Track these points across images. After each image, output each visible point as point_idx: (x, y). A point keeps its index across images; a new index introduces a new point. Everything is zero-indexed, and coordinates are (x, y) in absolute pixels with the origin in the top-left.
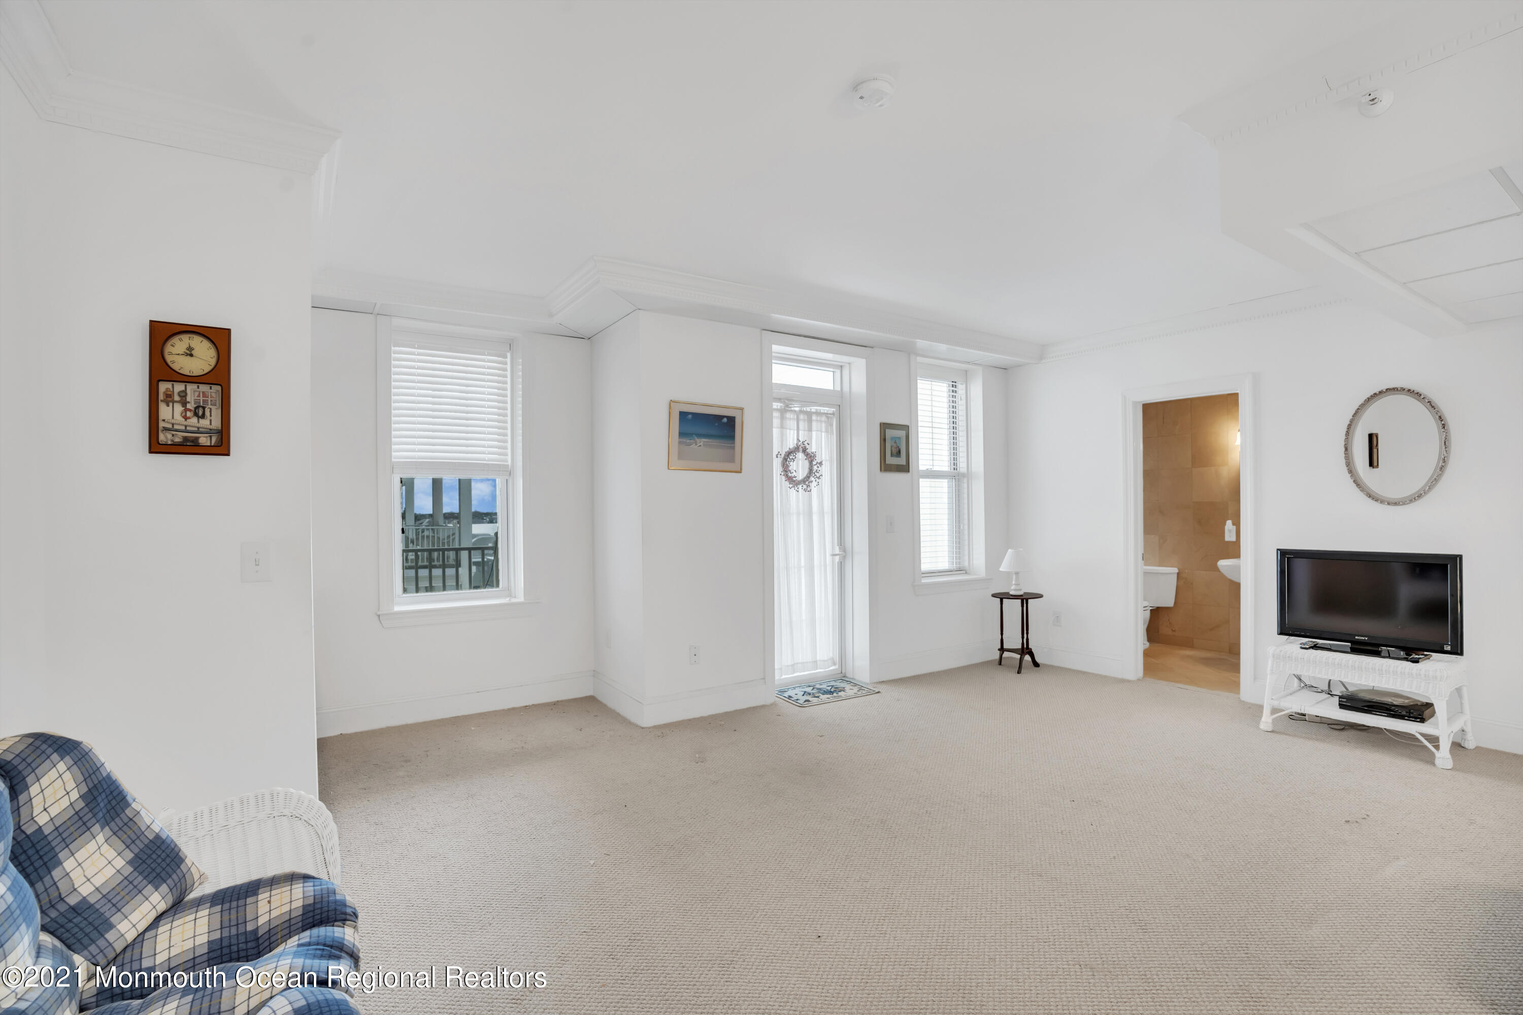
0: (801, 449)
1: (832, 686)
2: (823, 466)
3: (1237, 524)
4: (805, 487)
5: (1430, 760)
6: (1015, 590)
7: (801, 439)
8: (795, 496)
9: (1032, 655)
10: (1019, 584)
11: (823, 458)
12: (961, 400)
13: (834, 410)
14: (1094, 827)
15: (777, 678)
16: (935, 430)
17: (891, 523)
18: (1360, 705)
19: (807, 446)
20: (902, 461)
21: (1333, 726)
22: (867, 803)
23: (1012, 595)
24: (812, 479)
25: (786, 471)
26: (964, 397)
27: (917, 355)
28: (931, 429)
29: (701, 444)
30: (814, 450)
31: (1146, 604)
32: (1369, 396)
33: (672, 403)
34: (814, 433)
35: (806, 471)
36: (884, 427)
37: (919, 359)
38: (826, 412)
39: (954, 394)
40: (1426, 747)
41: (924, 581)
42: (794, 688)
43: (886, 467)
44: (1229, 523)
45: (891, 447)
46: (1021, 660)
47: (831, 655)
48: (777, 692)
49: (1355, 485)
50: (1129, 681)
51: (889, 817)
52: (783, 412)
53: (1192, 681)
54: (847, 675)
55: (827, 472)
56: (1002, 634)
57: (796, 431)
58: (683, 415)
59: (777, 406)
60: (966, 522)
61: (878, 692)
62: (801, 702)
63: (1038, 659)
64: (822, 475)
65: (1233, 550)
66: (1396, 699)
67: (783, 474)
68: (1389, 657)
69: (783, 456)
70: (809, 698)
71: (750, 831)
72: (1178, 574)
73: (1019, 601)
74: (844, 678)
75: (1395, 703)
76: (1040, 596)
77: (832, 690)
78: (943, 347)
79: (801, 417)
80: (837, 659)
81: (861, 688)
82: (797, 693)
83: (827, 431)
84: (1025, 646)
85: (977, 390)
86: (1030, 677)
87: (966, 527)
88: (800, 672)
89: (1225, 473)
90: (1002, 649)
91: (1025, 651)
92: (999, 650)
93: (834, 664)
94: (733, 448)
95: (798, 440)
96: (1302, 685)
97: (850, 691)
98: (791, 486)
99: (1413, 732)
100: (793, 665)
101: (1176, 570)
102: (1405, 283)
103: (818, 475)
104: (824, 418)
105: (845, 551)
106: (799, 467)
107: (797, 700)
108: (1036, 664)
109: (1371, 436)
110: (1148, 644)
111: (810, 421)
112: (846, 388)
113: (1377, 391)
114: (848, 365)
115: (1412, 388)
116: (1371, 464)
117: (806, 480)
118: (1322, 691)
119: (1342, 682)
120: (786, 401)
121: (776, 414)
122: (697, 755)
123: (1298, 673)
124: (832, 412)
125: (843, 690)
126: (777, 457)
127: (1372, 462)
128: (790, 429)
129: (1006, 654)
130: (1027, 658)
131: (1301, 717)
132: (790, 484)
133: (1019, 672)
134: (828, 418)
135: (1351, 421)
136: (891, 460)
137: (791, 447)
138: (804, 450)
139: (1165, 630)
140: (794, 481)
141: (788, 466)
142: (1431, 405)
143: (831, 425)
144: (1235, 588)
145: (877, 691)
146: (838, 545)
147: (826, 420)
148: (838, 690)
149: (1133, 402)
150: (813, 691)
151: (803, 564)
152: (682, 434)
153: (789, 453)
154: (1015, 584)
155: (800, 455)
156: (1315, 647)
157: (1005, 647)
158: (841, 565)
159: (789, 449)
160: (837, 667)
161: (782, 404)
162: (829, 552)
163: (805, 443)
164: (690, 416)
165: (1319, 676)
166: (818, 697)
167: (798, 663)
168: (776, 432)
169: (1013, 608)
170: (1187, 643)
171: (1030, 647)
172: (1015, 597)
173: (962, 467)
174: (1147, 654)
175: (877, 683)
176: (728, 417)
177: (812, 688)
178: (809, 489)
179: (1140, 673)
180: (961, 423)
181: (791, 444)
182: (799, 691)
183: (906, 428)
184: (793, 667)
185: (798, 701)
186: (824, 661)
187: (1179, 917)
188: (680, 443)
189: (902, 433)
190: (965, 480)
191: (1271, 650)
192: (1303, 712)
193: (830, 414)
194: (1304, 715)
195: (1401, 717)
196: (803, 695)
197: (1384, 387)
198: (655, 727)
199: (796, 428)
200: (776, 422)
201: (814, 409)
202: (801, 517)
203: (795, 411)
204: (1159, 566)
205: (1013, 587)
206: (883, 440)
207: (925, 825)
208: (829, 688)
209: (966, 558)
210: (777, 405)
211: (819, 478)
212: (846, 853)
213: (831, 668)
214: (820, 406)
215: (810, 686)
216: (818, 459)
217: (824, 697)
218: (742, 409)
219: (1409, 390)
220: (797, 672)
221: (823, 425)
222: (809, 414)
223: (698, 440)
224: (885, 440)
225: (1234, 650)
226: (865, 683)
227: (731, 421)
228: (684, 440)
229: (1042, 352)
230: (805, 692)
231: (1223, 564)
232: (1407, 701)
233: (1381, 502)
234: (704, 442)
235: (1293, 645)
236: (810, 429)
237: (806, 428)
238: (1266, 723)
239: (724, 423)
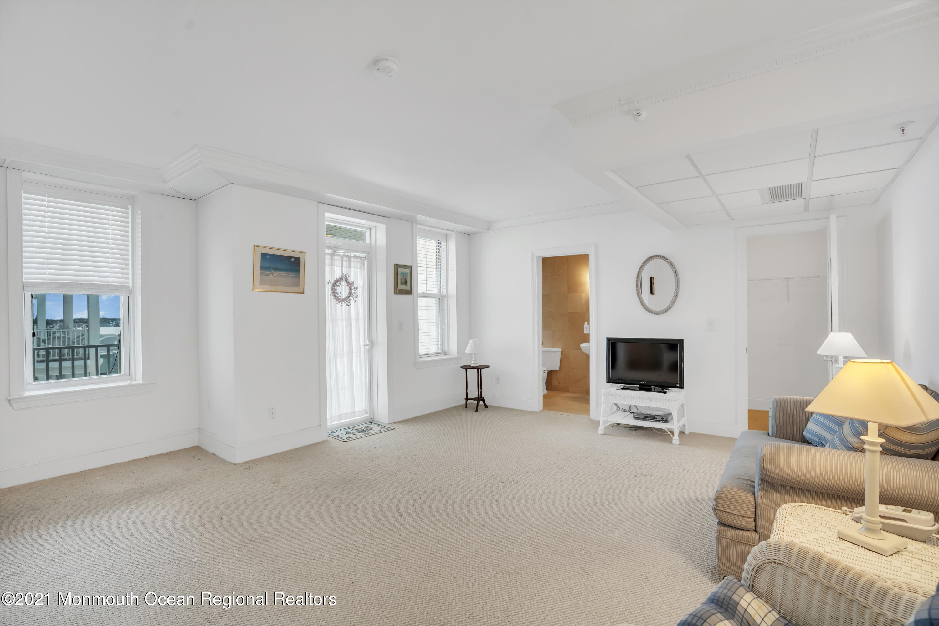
0: (344, 279)
1: (365, 427)
2: (358, 290)
3: (588, 324)
4: (346, 303)
5: (670, 442)
6: (473, 364)
7: (344, 273)
8: (340, 309)
9: (484, 401)
10: (476, 360)
11: (359, 285)
12: (443, 251)
13: (366, 255)
14: (513, 495)
15: (329, 424)
16: (428, 269)
17: (401, 325)
18: (642, 417)
19: (348, 278)
20: (407, 287)
21: (631, 429)
22: (384, 497)
23: (472, 367)
24: (351, 298)
25: (334, 293)
26: (445, 250)
27: (417, 223)
28: (425, 268)
29: (276, 275)
30: (352, 280)
31: (545, 369)
32: (646, 259)
33: (256, 247)
34: (353, 269)
35: (348, 293)
36: (397, 266)
37: (418, 226)
38: (360, 256)
39: (439, 248)
40: (669, 435)
41: (421, 360)
42: (340, 430)
43: (398, 291)
44: (586, 323)
45: (401, 279)
46: (478, 404)
47: (364, 408)
48: (329, 433)
49: (640, 304)
50: (535, 412)
51: (398, 504)
52: (332, 255)
53: (568, 410)
54: (374, 420)
55: (361, 294)
56: (467, 390)
57: (341, 268)
58: (263, 255)
60: (446, 324)
61: (394, 429)
62: (345, 438)
63: (487, 403)
64: (357, 296)
65: (586, 338)
66: (658, 412)
67: (332, 294)
68: (655, 391)
69: (332, 283)
70: (350, 435)
71: (309, 524)
72: (561, 352)
73: (476, 370)
74: (372, 421)
75: (657, 414)
76: (488, 367)
77: (365, 430)
78: (432, 221)
79: (345, 259)
80: (368, 410)
81: (383, 427)
82: (342, 433)
83: (361, 268)
84: (480, 396)
85: (452, 246)
86: (482, 414)
87: (446, 327)
88: (344, 420)
89: (584, 296)
90: (467, 399)
91: (480, 399)
92: (465, 399)
93: (366, 413)
94: (299, 278)
95: (342, 273)
96: (618, 408)
97: (376, 429)
98: (337, 302)
99: (664, 428)
100: (339, 416)
101: (560, 350)
102: (658, 204)
103: (355, 295)
104: (359, 260)
105: (372, 342)
106: (343, 290)
107: (342, 437)
108: (486, 406)
109: (651, 278)
110: (546, 392)
111: (350, 261)
112: (373, 242)
113: (650, 256)
114: (374, 228)
115: (664, 256)
116: (651, 293)
117: (347, 299)
118: (627, 411)
119: (635, 406)
120: (335, 249)
121: (327, 257)
122: (274, 479)
123: (615, 402)
124: (364, 257)
125: (372, 429)
126: (328, 284)
127: (652, 292)
128: (337, 266)
129: (469, 401)
130: (481, 403)
131: (617, 426)
132: (337, 301)
133: (477, 411)
134: (361, 260)
135: (639, 271)
136: (400, 287)
137: (338, 277)
138: (346, 280)
139: (555, 383)
140: (340, 299)
141: (335, 290)
142: (672, 265)
143: (364, 264)
144: (587, 357)
145: (393, 428)
146: (368, 339)
147: (361, 261)
148: (368, 429)
149: (537, 257)
150: (352, 431)
151: (345, 351)
152: (262, 268)
153: (336, 282)
154: (474, 360)
155: (344, 283)
156: (623, 388)
157: (469, 397)
158: (370, 352)
159: (336, 279)
160: (368, 415)
161: (331, 251)
162: (362, 343)
163: (347, 275)
164: (269, 256)
165: (625, 403)
166: (356, 435)
167: (342, 414)
168: (327, 268)
169: (473, 374)
170: (566, 390)
171: (483, 396)
172: (474, 368)
173: (444, 291)
174: (545, 397)
175: (393, 423)
176: (295, 258)
177: (352, 429)
178: (349, 304)
179: (541, 408)
180: (443, 266)
181: (338, 276)
182: (343, 432)
183: (410, 267)
184: (340, 417)
185: (343, 438)
186: (360, 411)
187: (554, 538)
188: (261, 273)
189: (408, 271)
190: (446, 299)
191: (603, 391)
192: (617, 422)
193: (363, 257)
194: (619, 424)
195: (659, 421)
196: (346, 434)
197: (652, 255)
198: (244, 463)
199: (341, 266)
200: (328, 261)
201: (352, 254)
202: (344, 322)
203: (340, 255)
204: (552, 347)
205: (473, 362)
206: (396, 274)
207: (419, 506)
208: (363, 429)
209: (446, 345)
210: (328, 251)
211: (356, 297)
212: (371, 529)
213: (364, 416)
214: (356, 252)
215: (350, 428)
216: (355, 286)
217: (359, 434)
218: (305, 253)
219: (663, 257)
220: (342, 420)
221: (359, 264)
222: (350, 258)
223: (274, 272)
224: (397, 274)
225: (587, 392)
226: (386, 424)
227: (297, 260)
228: (264, 272)
229: (489, 225)
230: (347, 432)
231: (583, 345)
232: (662, 413)
233: (652, 313)
234: (278, 273)
235: (615, 388)
236: (350, 267)
237: (348, 266)
238: (601, 430)
239: (292, 262)
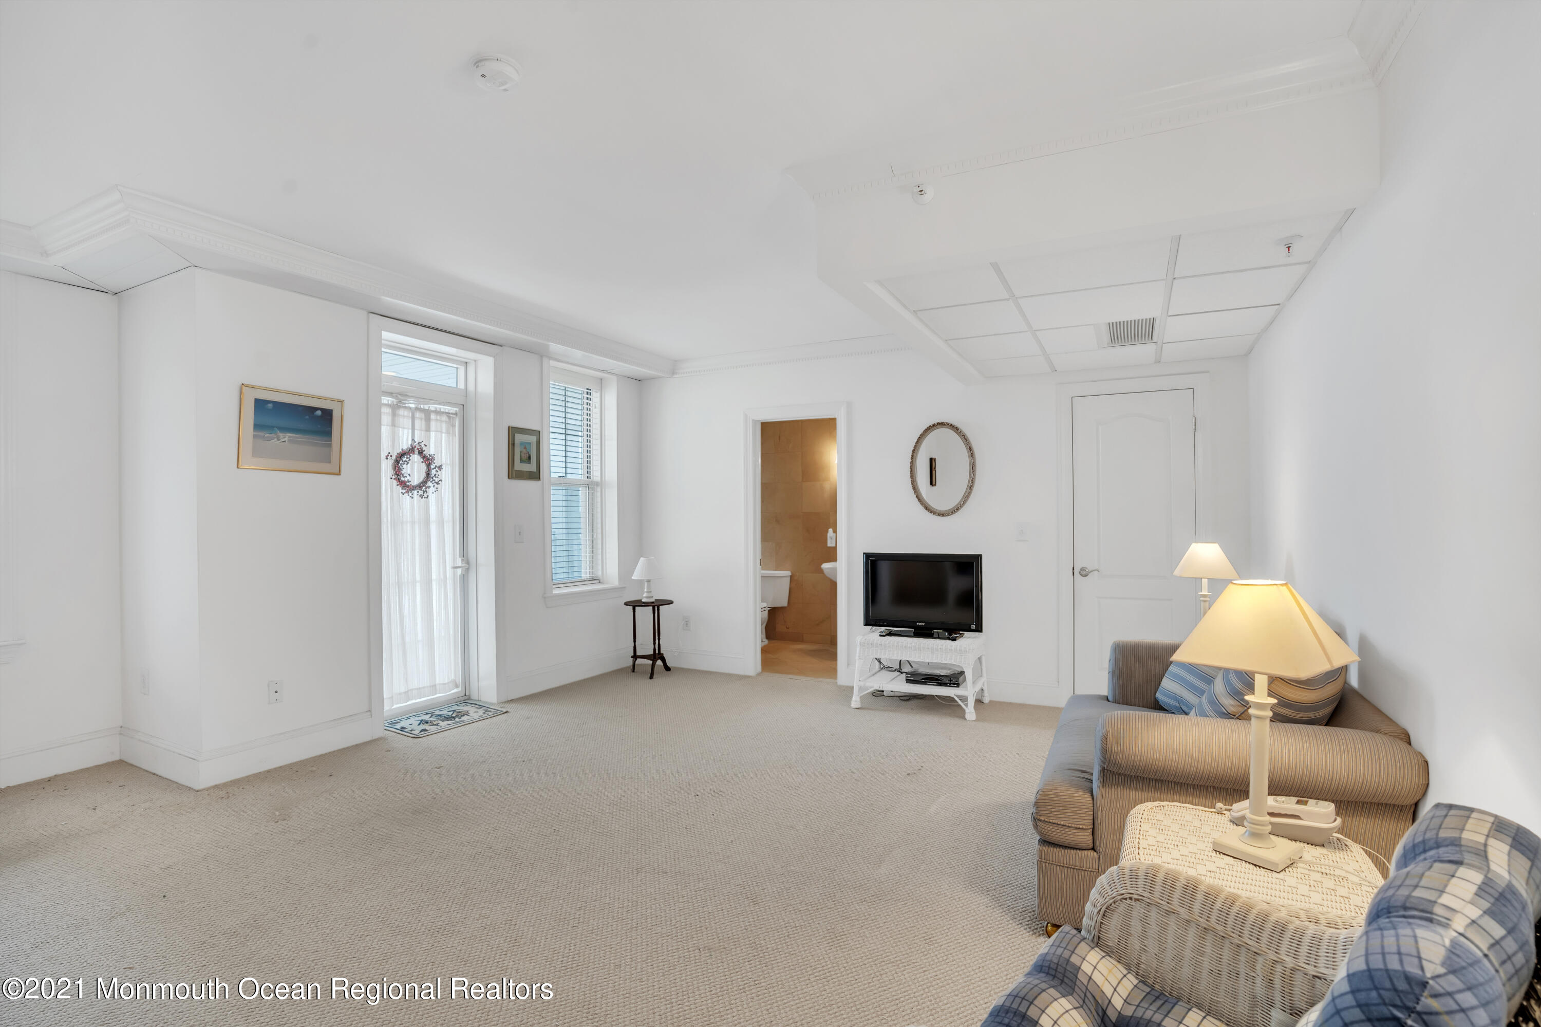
0: (416, 451)
1: (454, 711)
2: (443, 471)
3: (835, 531)
4: (421, 492)
5: (962, 717)
6: (647, 597)
7: (417, 440)
8: (409, 503)
9: (663, 660)
10: (651, 592)
11: (444, 460)
12: (595, 408)
13: (457, 409)
14: (715, 816)
15: (387, 707)
16: (569, 437)
17: (520, 533)
18: (919, 679)
19: (424, 448)
20: (532, 467)
21: (902, 698)
22: (489, 833)
23: (644, 603)
24: (429, 484)
25: (398, 475)
26: (598, 405)
27: (550, 358)
28: (564, 436)
29: (286, 439)
30: (432, 452)
31: (764, 605)
32: (926, 427)
33: (244, 388)
34: (433, 434)
35: (423, 476)
36: (513, 431)
37: (552, 363)
38: (447, 411)
39: (589, 401)
40: (960, 706)
41: (555, 592)
42: (409, 718)
43: (514, 474)
44: (831, 530)
45: (521, 452)
46: (653, 665)
47: (453, 677)
48: (386, 725)
49: (917, 500)
50: (749, 677)
51: (514, 843)
52: (395, 408)
53: (801, 672)
54: (472, 697)
55: (448, 477)
56: (635, 641)
57: (410, 431)
58: (260, 404)
59: (388, 401)
60: (599, 531)
61: (507, 712)
62: (416, 732)
63: (669, 664)
64: (441, 480)
65: (831, 555)
66: (943, 671)
67: (394, 477)
68: (939, 638)
69: (394, 457)
70: (426, 727)
71: (347, 891)
72: (791, 577)
73: (651, 607)
74: (466, 699)
75: (942, 674)
76: (671, 602)
77: (454, 715)
78: (578, 354)
79: (418, 415)
80: (460, 680)
81: (487, 710)
82: (412, 723)
83: (448, 433)
84: (657, 652)
85: (611, 399)
86: (661, 680)
87: (600, 536)
88: (416, 699)
89: (827, 486)
90: (635, 657)
91: (657, 656)
92: (632, 657)
93: (457, 686)
94: (330, 446)
95: (413, 440)
96: (882, 666)
97: (474, 713)
98: (404, 491)
99: (953, 696)
100: (406, 693)
101: (788, 573)
102: (946, 340)
103: (437, 480)
104: (445, 418)
105: (468, 563)
106: (414, 470)
107: (412, 730)
108: (667, 669)
109: (931, 460)
110: (766, 642)
111: (428, 420)
112: (471, 387)
113: (931, 424)
114: (474, 362)
115: (954, 423)
116: (931, 483)
117: (422, 486)
118: (896, 670)
119: (908, 661)
120: (399, 397)
121: (386, 410)
122: (277, 813)
123: (878, 657)
124: (454, 412)
125: (467, 714)
126: (387, 458)
127: (932, 482)
128: (404, 428)
129: (639, 661)
130: (659, 662)
131: (879, 694)
132: (402, 489)
133: (651, 677)
134: (449, 417)
135: (915, 447)
136: (519, 466)
137: (405, 448)
138: (421, 452)
139: (780, 628)
140: (408, 486)
141: (399, 469)
142: (965, 438)
143: (454, 426)
144: (833, 585)
145: (505, 710)
146: (460, 557)
147: (447, 420)
148: (461, 714)
149: (753, 420)
150: (431, 719)
151: (418, 577)
152: (257, 426)
153: (402, 455)
154: (647, 592)
155: (416, 458)
156: (890, 634)
157: (638, 653)
158: (464, 578)
159: (402, 450)
160: (460, 689)
161: (393, 400)
162: (449, 565)
163: (422, 444)
164: (270, 406)
165: (893, 658)
166: (437, 725)
167: (412, 690)
168: (385, 430)
169: (644, 615)
170: (797, 638)
171: (662, 652)
172: (647, 604)
173: (596, 475)
174: (765, 651)
175: (505, 702)
176: (322, 410)
177: (430, 715)
178: (425, 495)
179: (759, 668)
180: (595, 432)
181: (405, 445)
182: (414, 721)
183: (537, 433)
184: (407, 695)
185: (412, 732)
186: (445, 684)
187: (783, 884)
188: (255, 436)
189: (533, 439)
190: (599, 489)
191: (859, 639)
192: (881, 689)
193: (452, 414)
194: (883, 691)
195: (945, 685)
196: (419, 724)
197: (936, 422)
198: (216, 787)
199: (411, 427)
200: (386, 419)
201: (433, 407)
202: (417, 527)
203: (410, 408)
204: (776, 570)
205: (645, 595)
206: (512, 445)
207: (552, 844)
208: (450, 714)
209: (600, 567)
210: (385, 400)
211: (438, 483)
212: (464, 892)
213: (453, 692)
214: (440, 404)
215: (427, 714)
216: (437, 462)
217: (442, 724)
218: (342, 402)
219: (951, 425)
220: (412, 699)
221: (444, 426)
222: (427, 413)
223: (281, 435)
224: (514, 445)
225: (833, 642)
226: (492, 704)
227: (326, 416)
228: (261, 434)
229: (674, 367)
230: (421, 721)
231: (826, 566)
232: (949, 671)
233: (934, 514)
234: (289, 437)
235: (874, 634)
236: (428, 429)
237: (424, 427)
238: (855, 701)
239: (318, 417)
